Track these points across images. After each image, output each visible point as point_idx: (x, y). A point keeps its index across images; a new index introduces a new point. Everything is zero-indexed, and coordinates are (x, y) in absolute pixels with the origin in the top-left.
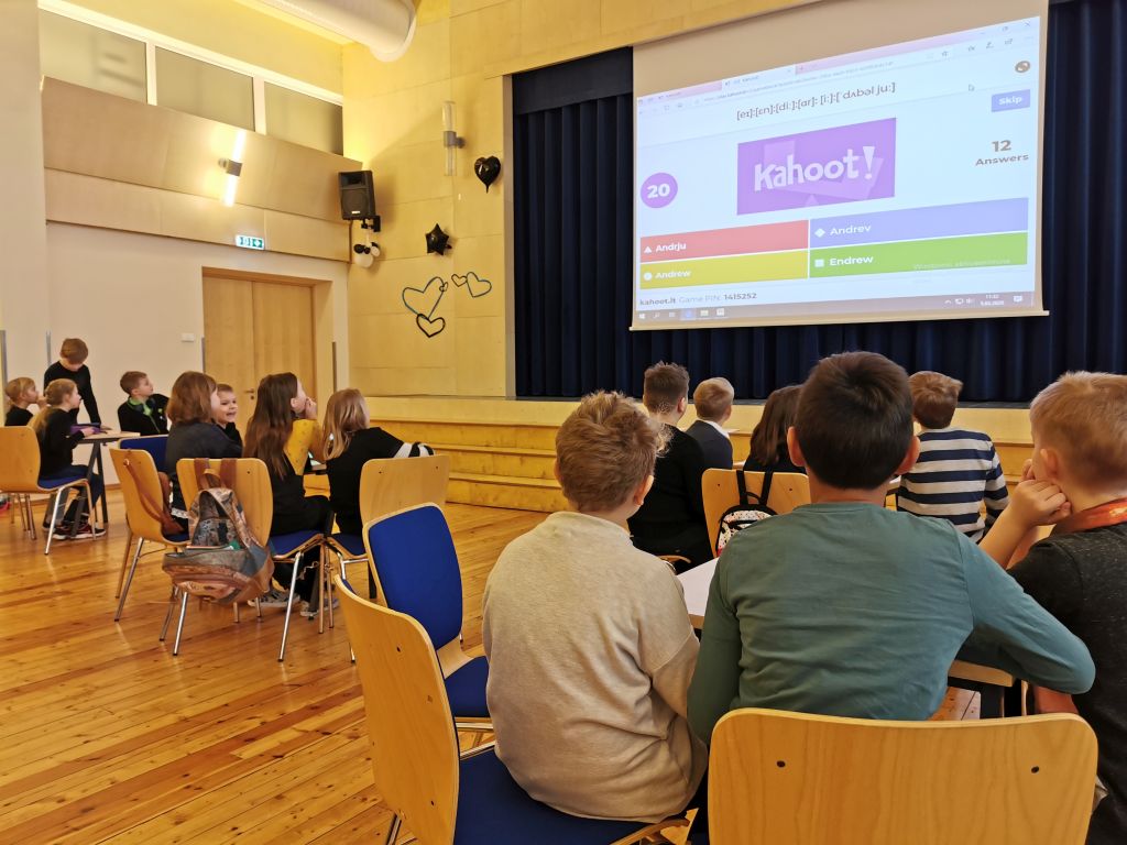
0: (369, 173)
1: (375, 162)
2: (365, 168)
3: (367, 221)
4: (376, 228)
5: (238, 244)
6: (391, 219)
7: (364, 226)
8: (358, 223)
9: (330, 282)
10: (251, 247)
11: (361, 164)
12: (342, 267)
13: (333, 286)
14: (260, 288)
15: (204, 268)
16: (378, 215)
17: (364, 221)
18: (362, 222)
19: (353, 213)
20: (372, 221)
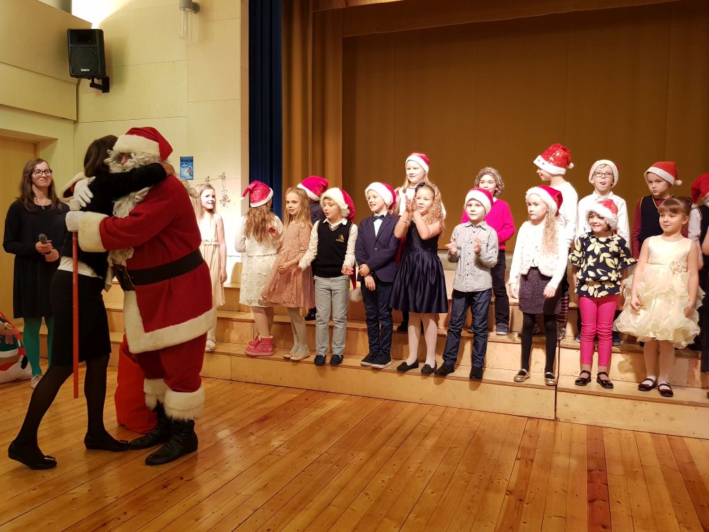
0: (100, 32)
1: (105, 23)
2: (93, 27)
3: (96, 81)
4: (105, 87)
6: (121, 81)
7: (93, 85)
8: (86, 82)
12: (70, 126)
13: (59, 142)
16: (107, 75)
17: (93, 81)
18: (90, 81)
19: (82, 70)
20: (101, 80)
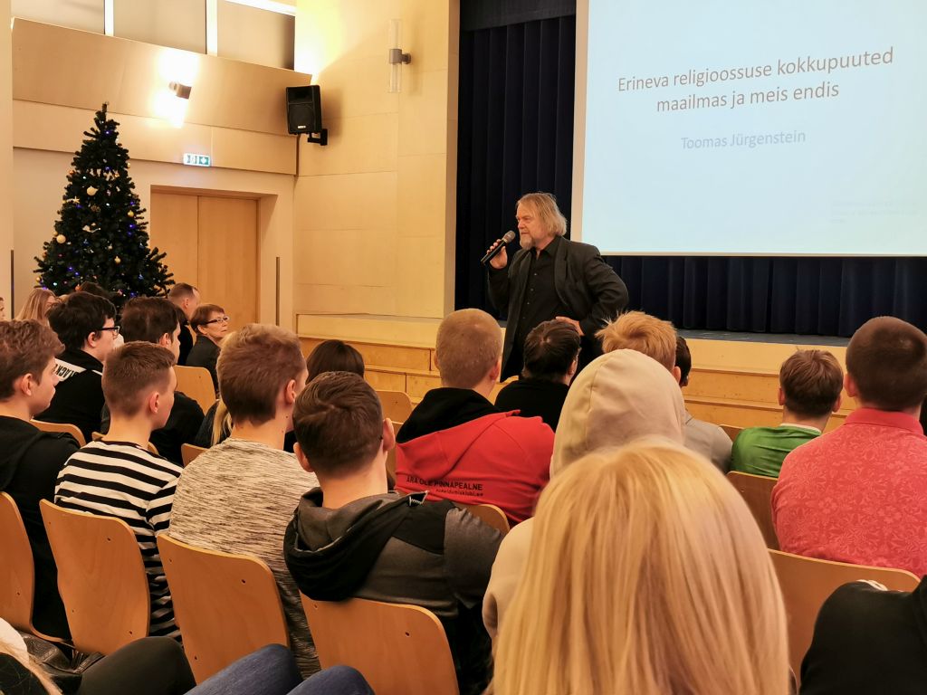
0: (317, 88)
1: (324, 75)
2: (313, 83)
3: (314, 135)
4: (323, 141)
5: (185, 163)
6: (338, 133)
7: (310, 140)
8: (305, 137)
9: (276, 196)
10: (198, 164)
11: (310, 77)
12: (290, 180)
13: (279, 200)
14: (205, 203)
15: (152, 186)
16: (323, 127)
17: (311, 135)
18: (308, 136)
19: (299, 127)
20: (319, 134)
